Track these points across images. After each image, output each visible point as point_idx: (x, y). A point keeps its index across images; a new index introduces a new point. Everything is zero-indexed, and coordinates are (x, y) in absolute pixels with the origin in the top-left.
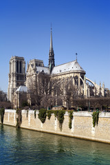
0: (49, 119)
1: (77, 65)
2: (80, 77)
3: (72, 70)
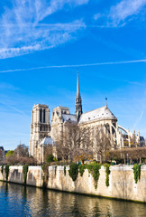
0: (82, 175)
1: (107, 111)
2: (111, 125)
3: (103, 117)
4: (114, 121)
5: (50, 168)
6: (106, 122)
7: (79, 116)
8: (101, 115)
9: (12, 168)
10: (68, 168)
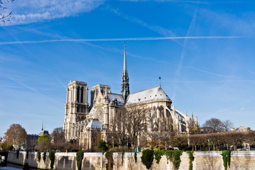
1: (161, 92)
2: (166, 108)
3: (156, 98)
4: (169, 103)
5: (115, 155)
6: (160, 104)
7: (126, 97)
8: (153, 97)
9: (59, 155)
10: (140, 155)
